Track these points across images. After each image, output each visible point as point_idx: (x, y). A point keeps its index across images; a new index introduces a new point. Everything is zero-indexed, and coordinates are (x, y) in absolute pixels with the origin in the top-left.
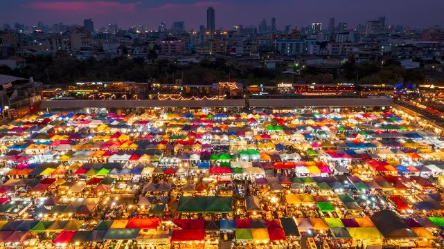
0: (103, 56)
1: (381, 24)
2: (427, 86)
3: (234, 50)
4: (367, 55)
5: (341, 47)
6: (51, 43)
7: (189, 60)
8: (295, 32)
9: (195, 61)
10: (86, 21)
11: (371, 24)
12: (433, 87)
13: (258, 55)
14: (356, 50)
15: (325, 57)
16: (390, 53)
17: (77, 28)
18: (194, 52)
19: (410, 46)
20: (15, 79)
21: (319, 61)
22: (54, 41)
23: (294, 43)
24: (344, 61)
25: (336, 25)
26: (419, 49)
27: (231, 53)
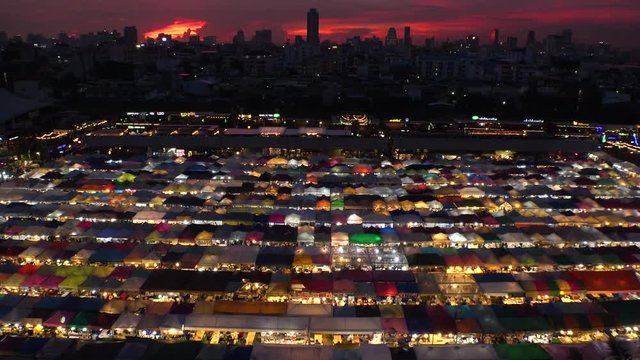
3: (354, 71)
4: (556, 82)
7: (287, 83)
9: (296, 85)
10: (127, 30)
13: (392, 78)
15: (492, 84)
18: (293, 73)
21: (485, 90)
23: (445, 62)
24: (523, 90)
27: (350, 75)
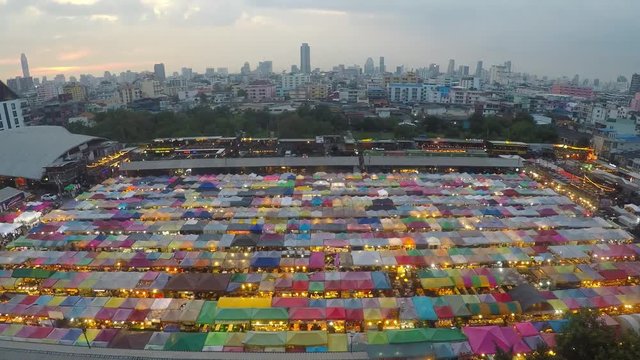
0: (181, 107)
1: (506, 70)
2: (561, 146)
3: (337, 96)
4: (497, 106)
5: (465, 94)
6: (121, 94)
8: (411, 75)
9: (290, 109)
10: (156, 66)
11: (497, 70)
12: (566, 147)
13: (367, 101)
14: (482, 99)
15: (447, 106)
16: (521, 105)
17: (148, 76)
18: (287, 98)
19: (541, 98)
20: (90, 138)
21: (441, 112)
22: (124, 92)
23: (410, 88)
24: (470, 112)
25: (456, 68)
26: (550, 102)
27: (334, 100)
